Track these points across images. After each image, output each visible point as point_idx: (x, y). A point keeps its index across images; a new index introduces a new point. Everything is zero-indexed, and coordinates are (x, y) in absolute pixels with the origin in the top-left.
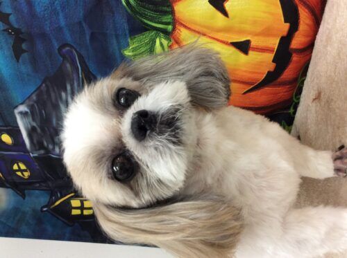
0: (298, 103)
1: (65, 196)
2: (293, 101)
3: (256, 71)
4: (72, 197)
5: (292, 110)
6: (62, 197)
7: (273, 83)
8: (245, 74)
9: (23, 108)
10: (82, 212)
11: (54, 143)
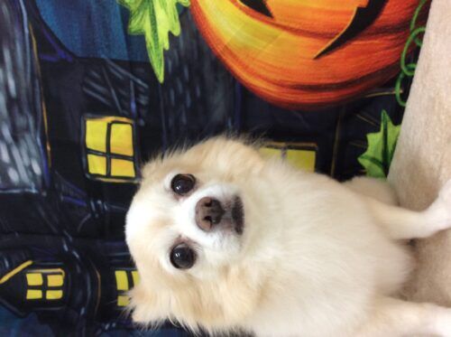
0: (413, 77)
1: (18, 265)
2: (401, 71)
3: (337, 8)
4: (29, 267)
5: (398, 91)
6: (12, 268)
7: (366, 32)
8: (317, 16)
10: (44, 294)
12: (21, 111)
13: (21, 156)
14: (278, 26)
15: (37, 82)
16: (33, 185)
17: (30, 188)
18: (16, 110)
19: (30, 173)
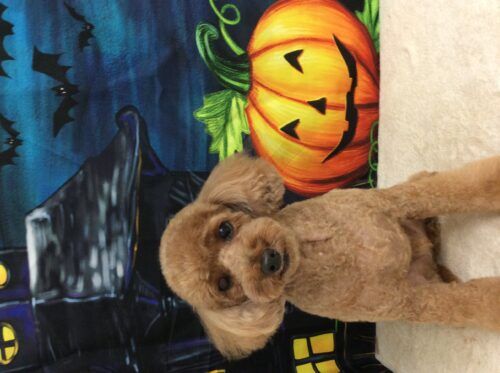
2: (370, 168)
5: (370, 181)
7: (349, 145)
9: (40, 214)
11: (77, 273)
12: (118, 218)
13: (109, 260)
14: (302, 144)
16: (113, 289)
17: (109, 292)
19: (113, 276)
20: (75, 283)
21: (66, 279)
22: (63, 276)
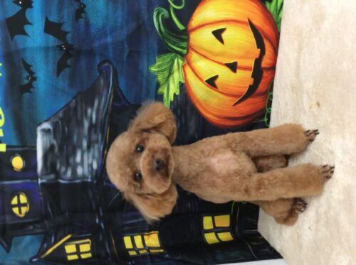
1: (60, 240)
2: (266, 111)
4: (68, 241)
5: (266, 120)
6: (56, 242)
8: (234, 88)
9: (46, 126)
10: (79, 256)
11: (68, 165)
12: (96, 132)
13: (88, 159)
14: (219, 92)
15: (107, 116)
16: (90, 176)
17: (88, 178)
18: (93, 130)
19: (90, 169)
20: (66, 171)
21: (60, 168)
22: (58, 166)
